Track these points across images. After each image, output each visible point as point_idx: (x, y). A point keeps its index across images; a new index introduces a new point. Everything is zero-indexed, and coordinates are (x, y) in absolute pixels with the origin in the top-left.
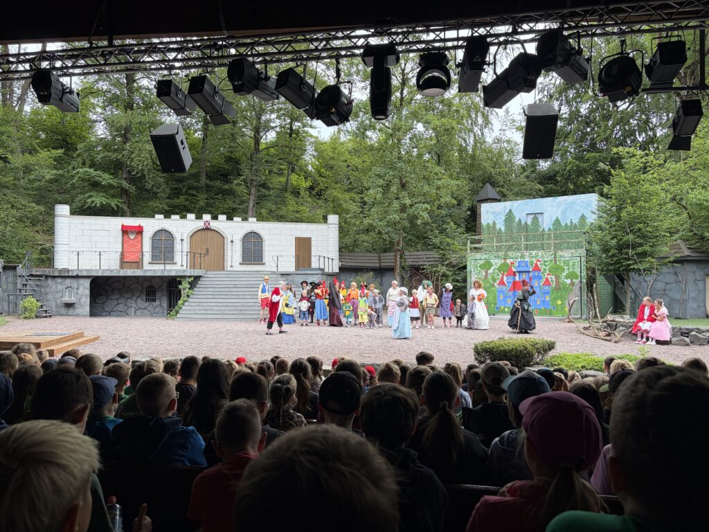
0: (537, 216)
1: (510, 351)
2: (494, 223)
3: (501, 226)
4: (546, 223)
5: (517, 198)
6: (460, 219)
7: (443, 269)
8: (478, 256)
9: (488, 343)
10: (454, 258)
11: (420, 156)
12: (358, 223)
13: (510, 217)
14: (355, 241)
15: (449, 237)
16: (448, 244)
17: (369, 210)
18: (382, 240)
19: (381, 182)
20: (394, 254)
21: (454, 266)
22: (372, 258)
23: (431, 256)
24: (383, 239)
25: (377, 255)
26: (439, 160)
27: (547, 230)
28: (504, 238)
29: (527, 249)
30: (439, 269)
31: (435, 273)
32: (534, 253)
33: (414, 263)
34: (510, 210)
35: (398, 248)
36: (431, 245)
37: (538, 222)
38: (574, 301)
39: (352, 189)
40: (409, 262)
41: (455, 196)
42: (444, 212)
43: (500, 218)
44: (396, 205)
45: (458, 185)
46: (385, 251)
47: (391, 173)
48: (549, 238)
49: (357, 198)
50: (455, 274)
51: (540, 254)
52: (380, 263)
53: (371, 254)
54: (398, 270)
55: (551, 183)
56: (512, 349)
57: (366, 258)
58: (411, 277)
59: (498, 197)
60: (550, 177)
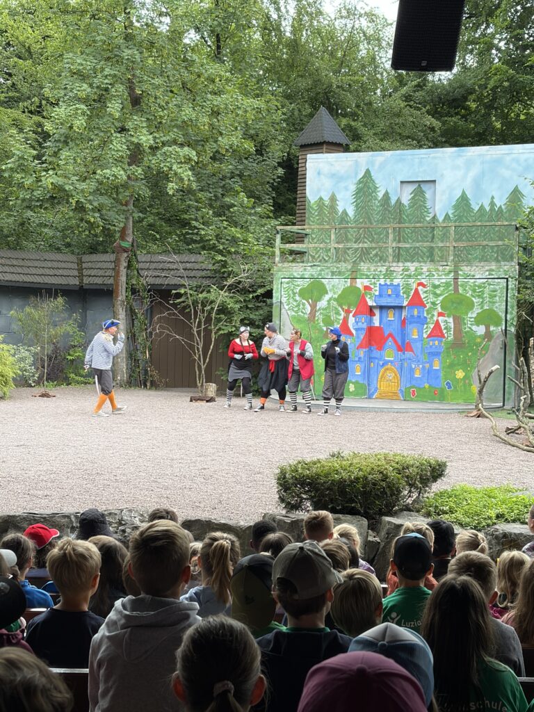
0: (424, 187)
1: (352, 482)
2: (333, 199)
3: (346, 205)
4: (441, 205)
5: (383, 144)
6: (262, 184)
7: (220, 296)
8: (297, 269)
9: (307, 466)
10: (243, 272)
11: (176, 35)
12: (28, 182)
13: (365, 186)
14: (22, 224)
15: (236, 224)
16: (234, 241)
17: (56, 154)
18: (84, 224)
19: (84, 89)
20: (112, 257)
21: (245, 291)
22: (63, 265)
23: (197, 266)
24: (88, 222)
25: (74, 258)
26: (218, 47)
27: (441, 219)
28: (352, 234)
29: (398, 257)
30: (212, 296)
31: (204, 305)
32: (412, 266)
33: (158, 281)
34: (368, 172)
35: (125, 244)
36: (195, 242)
37: (424, 202)
38: (490, 373)
39: (18, 100)
40: (148, 278)
41: (252, 132)
42: (227, 168)
43: (346, 189)
44: (119, 145)
45: (259, 111)
46: (93, 249)
47: (107, 71)
48: (445, 237)
49: (29, 122)
50: (247, 308)
51: (425, 269)
52: (81, 276)
53: (59, 257)
54: (122, 294)
55: (457, 114)
56: (357, 479)
57: (50, 264)
58: (151, 312)
59: (343, 139)
60: (454, 100)
